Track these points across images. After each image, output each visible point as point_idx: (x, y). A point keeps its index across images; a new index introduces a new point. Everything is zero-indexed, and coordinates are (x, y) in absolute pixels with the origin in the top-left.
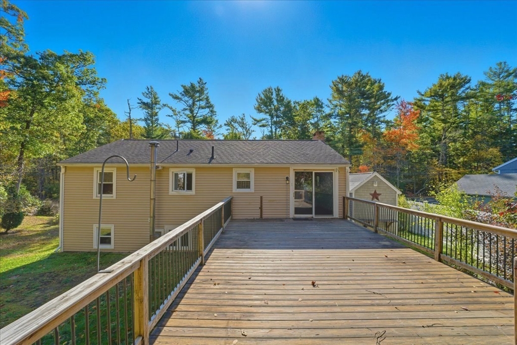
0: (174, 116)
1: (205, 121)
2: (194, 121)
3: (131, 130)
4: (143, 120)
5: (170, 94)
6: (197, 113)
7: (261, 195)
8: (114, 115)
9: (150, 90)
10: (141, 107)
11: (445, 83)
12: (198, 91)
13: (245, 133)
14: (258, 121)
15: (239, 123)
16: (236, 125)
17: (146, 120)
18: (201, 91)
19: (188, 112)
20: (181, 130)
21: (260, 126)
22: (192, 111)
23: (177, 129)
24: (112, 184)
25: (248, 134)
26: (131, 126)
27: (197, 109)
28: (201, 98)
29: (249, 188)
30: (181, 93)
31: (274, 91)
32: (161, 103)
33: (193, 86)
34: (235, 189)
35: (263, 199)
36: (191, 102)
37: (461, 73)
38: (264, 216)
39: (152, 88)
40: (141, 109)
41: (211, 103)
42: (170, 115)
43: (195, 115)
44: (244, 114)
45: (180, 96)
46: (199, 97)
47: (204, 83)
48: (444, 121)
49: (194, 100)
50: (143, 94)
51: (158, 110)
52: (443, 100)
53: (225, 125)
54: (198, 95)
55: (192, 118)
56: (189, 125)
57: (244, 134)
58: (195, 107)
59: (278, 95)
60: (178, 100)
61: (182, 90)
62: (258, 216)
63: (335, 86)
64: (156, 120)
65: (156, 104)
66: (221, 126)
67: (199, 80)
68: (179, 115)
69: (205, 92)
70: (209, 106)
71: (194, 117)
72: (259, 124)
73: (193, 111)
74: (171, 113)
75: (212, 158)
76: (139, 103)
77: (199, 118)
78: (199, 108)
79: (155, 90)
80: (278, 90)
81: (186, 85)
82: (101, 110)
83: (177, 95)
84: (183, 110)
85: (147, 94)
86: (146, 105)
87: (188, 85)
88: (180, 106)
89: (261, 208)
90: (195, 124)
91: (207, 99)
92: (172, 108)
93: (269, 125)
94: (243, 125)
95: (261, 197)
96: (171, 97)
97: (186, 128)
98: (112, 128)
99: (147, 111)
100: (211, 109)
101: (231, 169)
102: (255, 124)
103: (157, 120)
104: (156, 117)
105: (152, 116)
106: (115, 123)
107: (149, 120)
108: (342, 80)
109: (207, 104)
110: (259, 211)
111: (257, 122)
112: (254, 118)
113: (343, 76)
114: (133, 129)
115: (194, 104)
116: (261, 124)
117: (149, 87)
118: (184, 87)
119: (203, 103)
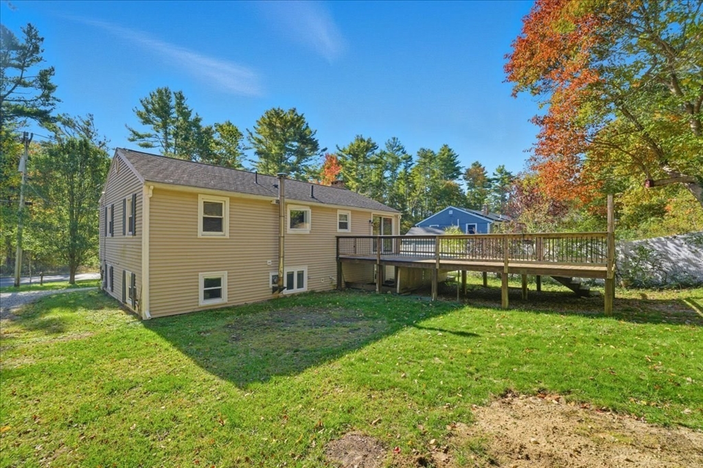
11: (362, 144)
14: (141, 137)
29: (347, 229)
31: (173, 96)
34: (338, 230)
37: (372, 139)
48: (357, 180)
52: (357, 160)
59: (179, 104)
63: (269, 118)
80: (180, 97)
101: (336, 210)
102: (133, 140)
108: (277, 114)
111: (137, 137)
112: (135, 130)
113: (279, 109)
116: (142, 143)
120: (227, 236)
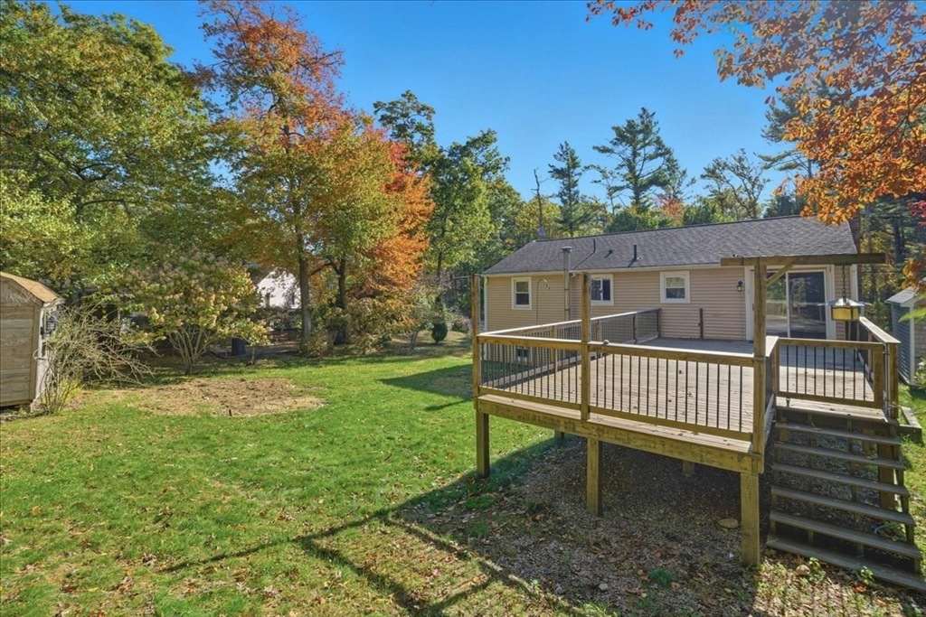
0: (604, 181)
1: (655, 181)
2: (636, 184)
3: (541, 214)
4: (557, 196)
5: (594, 148)
6: (641, 170)
7: (701, 306)
8: (518, 194)
9: (564, 149)
10: (553, 177)
12: (641, 132)
13: (749, 186)
14: (774, 161)
15: (733, 169)
16: (727, 173)
17: (561, 195)
18: (647, 130)
19: (625, 171)
20: (616, 201)
21: (781, 169)
22: (632, 169)
23: (609, 202)
24: (528, 295)
25: (755, 189)
26: (540, 209)
27: (641, 163)
28: (647, 141)
29: (684, 297)
30: (611, 142)
32: (583, 164)
33: (631, 125)
34: (663, 299)
35: (704, 312)
36: (629, 152)
38: (706, 336)
39: (567, 145)
40: (553, 179)
41: (666, 146)
42: (597, 180)
43: (637, 173)
44: (742, 150)
45: (610, 146)
46: (644, 139)
47: (651, 114)
49: (634, 148)
50: (555, 156)
51: (578, 177)
53: (703, 177)
54: (641, 136)
55: (633, 180)
56: (630, 192)
57: (747, 190)
58: (637, 159)
60: (608, 154)
61: (614, 135)
62: (697, 335)
64: (575, 194)
65: (574, 167)
66: (693, 181)
67: (641, 112)
68: (611, 178)
69: (654, 130)
70: (662, 151)
71: (637, 177)
72: (779, 166)
73: (634, 168)
74: (598, 176)
75: (635, 260)
76: (550, 172)
77: (645, 178)
78: (644, 160)
79: (572, 146)
81: (621, 126)
82: (503, 191)
83: (607, 146)
84: (617, 168)
85: (561, 155)
86: (559, 173)
87: (623, 124)
88: (611, 162)
89: (701, 324)
90: (639, 188)
91: (658, 141)
92: (599, 168)
93: (802, 164)
94: (741, 170)
95: (701, 310)
96: (596, 151)
97: (625, 199)
98: (516, 214)
99: (561, 181)
100: (667, 156)
101: (657, 273)
102: (767, 167)
103: (577, 192)
104: (576, 188)
105: (568, 188)
106: (520, 206)
107: (565, 195)
109: (659, 149)
110: (699, 328)
111: (770, 162)
112: (764, 155)
114: (544, 212)
115: (635, 154)
116: (783, 165)
117: (564, 144)
118: (617, 129)
119: (651, 150)
120: (531, 308)
